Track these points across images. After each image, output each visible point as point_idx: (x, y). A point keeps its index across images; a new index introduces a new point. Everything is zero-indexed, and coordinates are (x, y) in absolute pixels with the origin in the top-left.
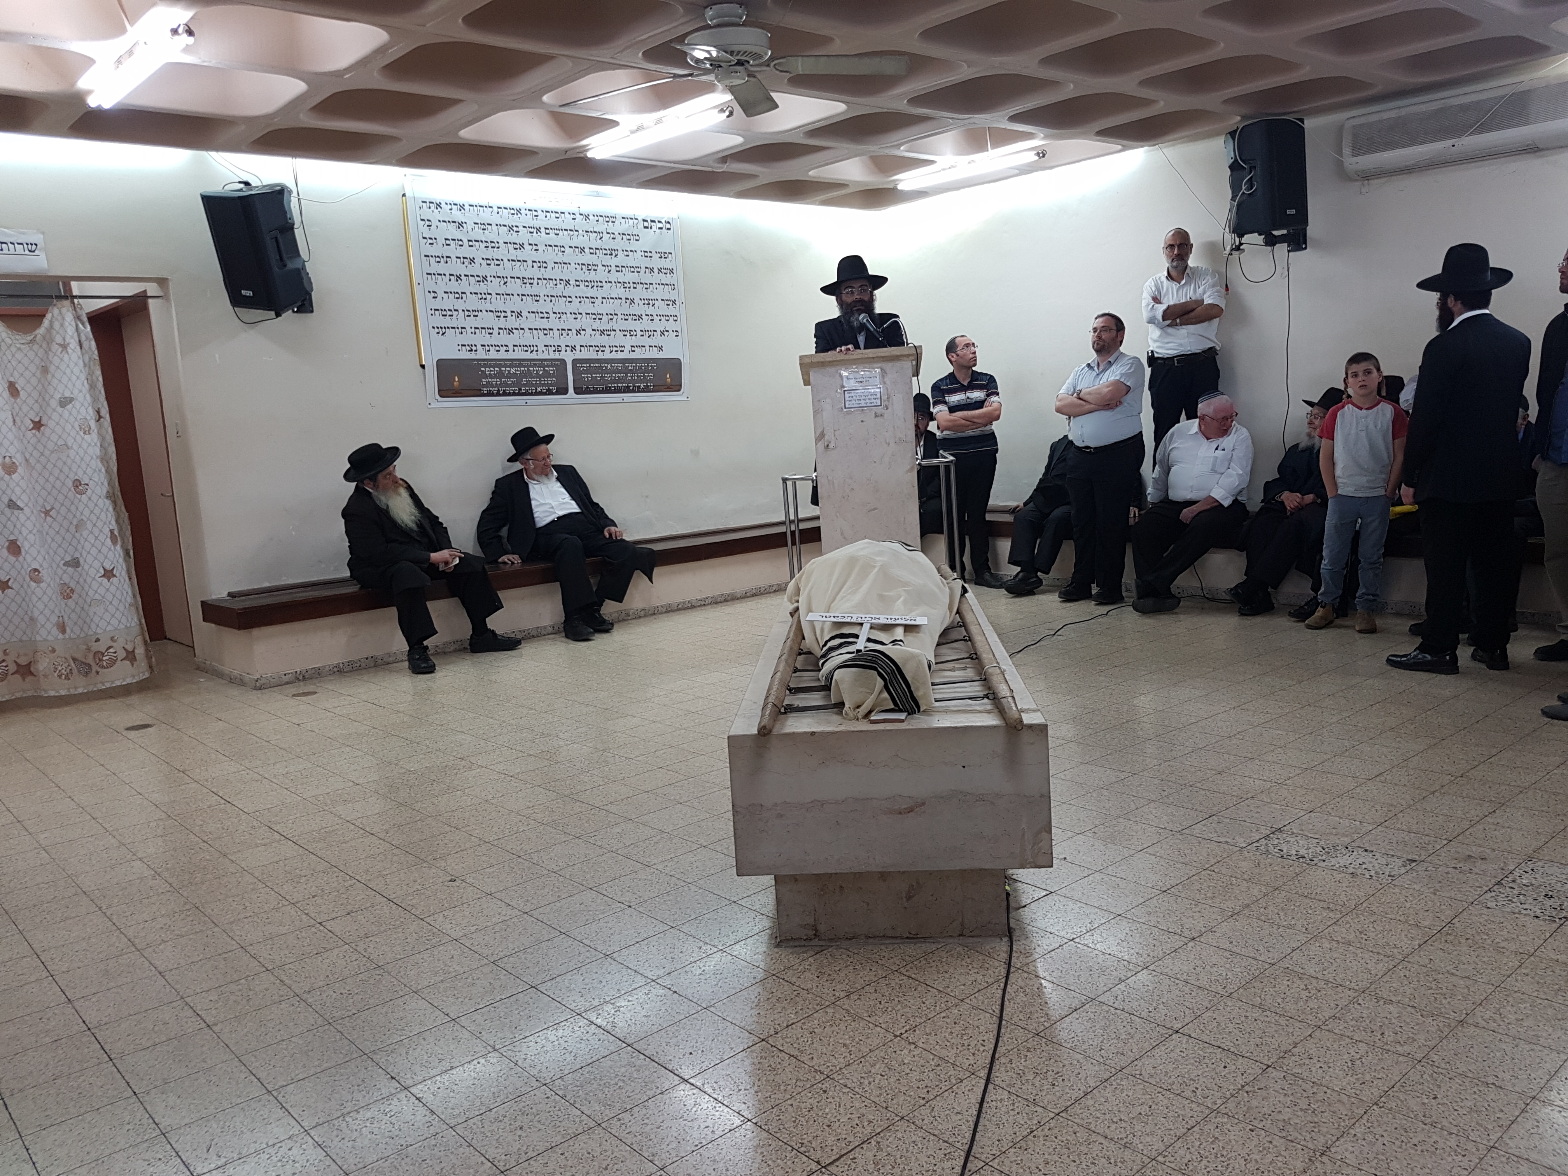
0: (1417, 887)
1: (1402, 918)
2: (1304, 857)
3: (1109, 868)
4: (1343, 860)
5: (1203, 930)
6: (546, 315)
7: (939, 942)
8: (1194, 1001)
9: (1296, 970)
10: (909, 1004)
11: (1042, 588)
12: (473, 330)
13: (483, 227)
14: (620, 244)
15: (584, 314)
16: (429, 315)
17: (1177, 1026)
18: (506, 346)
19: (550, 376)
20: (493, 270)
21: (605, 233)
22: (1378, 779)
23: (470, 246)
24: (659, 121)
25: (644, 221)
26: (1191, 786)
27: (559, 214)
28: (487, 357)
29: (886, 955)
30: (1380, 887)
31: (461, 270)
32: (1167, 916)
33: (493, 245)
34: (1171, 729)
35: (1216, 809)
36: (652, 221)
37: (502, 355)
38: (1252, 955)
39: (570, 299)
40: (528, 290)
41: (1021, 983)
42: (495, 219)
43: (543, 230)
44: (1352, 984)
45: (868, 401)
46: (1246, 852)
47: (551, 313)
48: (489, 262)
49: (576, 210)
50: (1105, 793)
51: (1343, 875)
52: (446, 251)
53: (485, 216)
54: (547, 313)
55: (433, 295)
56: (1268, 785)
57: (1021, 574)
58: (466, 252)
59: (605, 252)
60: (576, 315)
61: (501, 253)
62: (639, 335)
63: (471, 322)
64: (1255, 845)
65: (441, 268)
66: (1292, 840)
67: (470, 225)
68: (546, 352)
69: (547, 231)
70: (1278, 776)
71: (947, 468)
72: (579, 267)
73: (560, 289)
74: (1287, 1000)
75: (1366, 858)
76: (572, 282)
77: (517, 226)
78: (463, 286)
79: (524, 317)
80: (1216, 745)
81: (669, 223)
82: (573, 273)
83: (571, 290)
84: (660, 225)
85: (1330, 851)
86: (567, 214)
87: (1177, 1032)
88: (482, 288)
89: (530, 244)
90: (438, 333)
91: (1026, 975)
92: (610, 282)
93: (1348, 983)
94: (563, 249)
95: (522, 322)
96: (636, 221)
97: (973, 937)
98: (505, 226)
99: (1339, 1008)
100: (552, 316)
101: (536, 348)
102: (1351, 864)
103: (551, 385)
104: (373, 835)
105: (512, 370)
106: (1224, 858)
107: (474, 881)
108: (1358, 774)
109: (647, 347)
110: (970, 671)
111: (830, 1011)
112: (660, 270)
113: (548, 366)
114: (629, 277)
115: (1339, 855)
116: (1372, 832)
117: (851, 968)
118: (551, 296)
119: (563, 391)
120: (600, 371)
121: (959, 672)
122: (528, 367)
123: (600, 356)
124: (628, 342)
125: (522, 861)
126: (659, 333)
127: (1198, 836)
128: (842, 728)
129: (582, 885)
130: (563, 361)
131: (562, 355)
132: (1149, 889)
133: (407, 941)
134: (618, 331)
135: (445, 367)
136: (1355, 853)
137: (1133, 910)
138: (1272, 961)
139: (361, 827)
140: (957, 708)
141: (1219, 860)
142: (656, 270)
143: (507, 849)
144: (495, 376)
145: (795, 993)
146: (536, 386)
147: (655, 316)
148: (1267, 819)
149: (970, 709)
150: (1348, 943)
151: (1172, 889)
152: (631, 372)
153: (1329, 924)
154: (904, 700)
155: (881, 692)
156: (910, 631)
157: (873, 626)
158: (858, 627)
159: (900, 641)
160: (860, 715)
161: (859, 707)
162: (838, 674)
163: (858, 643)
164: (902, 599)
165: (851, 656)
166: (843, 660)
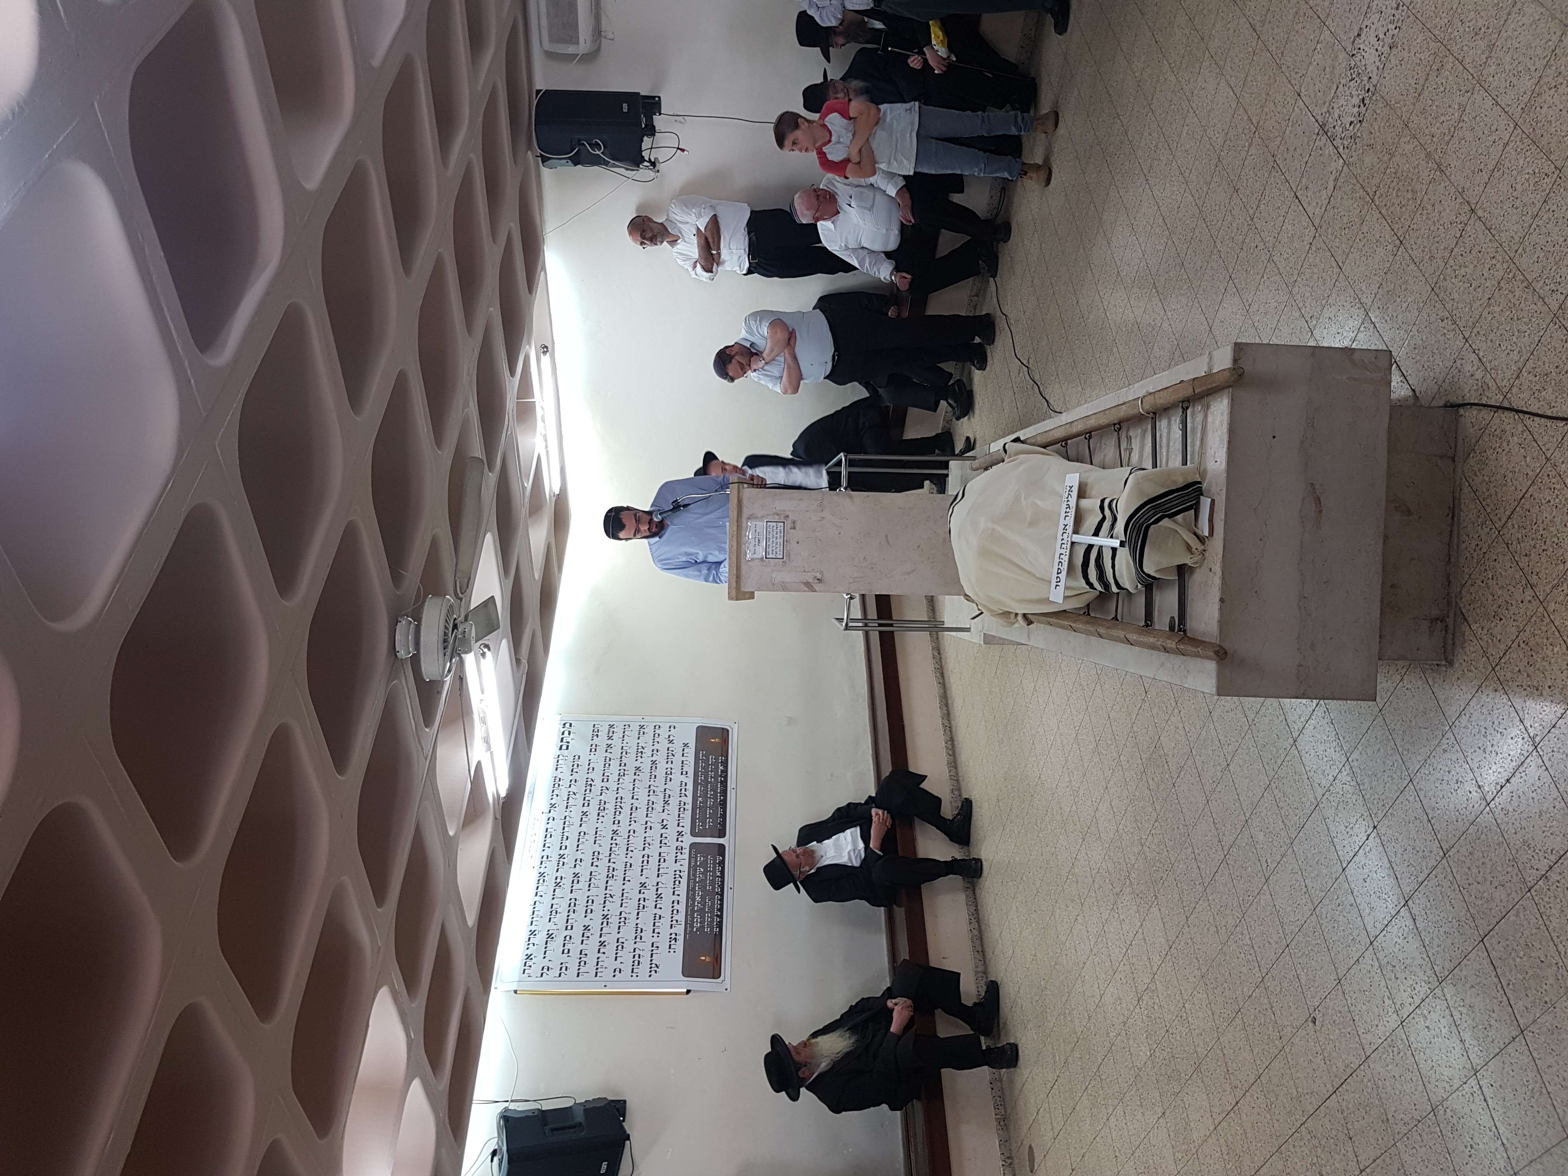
2: (1363, 99)
3: (1364, 300)
4: (1370, 58)
5: (1459, 200)
6: (646, 858)
7: (1460, 485)
9: (1526, 100)
10: (1550, 518)
11: (964, 379)
12: (655, 935)
13: (554, 913)
14: (581, 776)
15: (648, 819)
16: (637, 979)
18: (673, 902)
19: (706, 861)
20: (597, 907)
21: (569, 789)
22: (1258, 29)
23: (572, 929)
24: (483, 720)
25: (561, 748)
26: (1252, 219)
27: (548, 834)
28: (683, 923)
29: (1474, 543)
30: (1412, 17)
31: (594, 941)
32: (1436, 240)
33: (572, 905)
34: (1170, 242)
35: (1287, 193)
36: (562, 741)
37: (682, 907)
38: (1501, 148)
39: (632, 831)
40: (620, 874)
41: (1526, 395)
42: (547, 900)
43: (562, 852)
44: (1553, 38)
45: (778, 535)
46: (1351, 160)
47: (644, 853)
48: (589, 911)
49: (545, 817)
50: (1255, 307)
51: (1392, 58)
52: (574, 953)
53: (543, 909)
54: (643, 857)
55: (617, 973)
56: (1257, 140)
57: (950, 401)
58: (577, 933)
59: (588, 791)
60: (647, 827)
61: (581, 896)
62: (671, 766)
63: (647, 935)
64: (1341, 150)
65: (591, 960)
66: (1337, 112)
67: (550, 926)
68: (682, 862)
69: (563, 848)
70: (1246, 131)
72: (601, 819)
73: (621, 841)
75: (1369, 34)
76: (615, 827)
77: (556, 878)
78: (611, 940)
79: (646, 880)
80: (1196, 196)
81: (564, 724)
82: (606, 826)
83: (623, 830)
84: (566, 733)
85: (1355, 73)
86: (549, 826)
88: (614, 920)
89: (575, 867)
90: (656, 972)
91: (1515, 390)
92: (618, 789)
93: (1550, 43)
94: (582, 834)
95: (651, 884)
96: (561, 757)
97: (1456, 447)
98: (554, 891)
100: (646, 852)
101: (678, 872)
102: (1377, 50)
103: (715, 860)
104: (1237, 1103)
105: (698, 898)
106: (1358, 181)
107: (1317, 998)
108: (1250, 49)
109: (684, 758)
110: (1135, 433)
111: (1552, 607)
112: (610, 738)
113: (696, 861)
114: (614, 769)
115: (1363, 63)
116: (1333, 31)
117: (1490, 582)
118: (627, 850)
119: (721, 849)
120: (703, 809)
121: (1136, 445)
122: (695, 882)
123: (689, 807)
124: (677, 777)
125: (1293, 943)
126: (670, 745)
127: (1323, 209)
128: (1217, 568)
129: (1336, 880)
130: (693, 846)
131: (686, 846)
132: (1397, 258)
133: (1397, 1077)
134: (666, 787)
135: (690, 969)
136: (1362, 47)
137: (1426, 275)
138: (1512, 126)
139: (1224, 1115)
140: (1198, 443)
141: (1360, 186)
142: (610, 742)
143: (1274, 960)
144: (703, 917)
145: (1522, 645)
146: (714, 876)
147: (654, 748)
148: (1306, 139)
149: (1200, 427)
150: (1491, 47)
151: (1399, 235)
152: (706, 778)
153: (1461, 68)
154: (1186, 498)
155: (1175, 522)
156: (1085, 492)
157: (1076, 531)
158: (1076, 547)
159: (1103, 501)
160: (1201, 547)
161: (1189, 548)
162: (1149, 568)
163: (1101, 547)
164: (1039, 502)
165: (1124, 555)
166: (1128, 563)
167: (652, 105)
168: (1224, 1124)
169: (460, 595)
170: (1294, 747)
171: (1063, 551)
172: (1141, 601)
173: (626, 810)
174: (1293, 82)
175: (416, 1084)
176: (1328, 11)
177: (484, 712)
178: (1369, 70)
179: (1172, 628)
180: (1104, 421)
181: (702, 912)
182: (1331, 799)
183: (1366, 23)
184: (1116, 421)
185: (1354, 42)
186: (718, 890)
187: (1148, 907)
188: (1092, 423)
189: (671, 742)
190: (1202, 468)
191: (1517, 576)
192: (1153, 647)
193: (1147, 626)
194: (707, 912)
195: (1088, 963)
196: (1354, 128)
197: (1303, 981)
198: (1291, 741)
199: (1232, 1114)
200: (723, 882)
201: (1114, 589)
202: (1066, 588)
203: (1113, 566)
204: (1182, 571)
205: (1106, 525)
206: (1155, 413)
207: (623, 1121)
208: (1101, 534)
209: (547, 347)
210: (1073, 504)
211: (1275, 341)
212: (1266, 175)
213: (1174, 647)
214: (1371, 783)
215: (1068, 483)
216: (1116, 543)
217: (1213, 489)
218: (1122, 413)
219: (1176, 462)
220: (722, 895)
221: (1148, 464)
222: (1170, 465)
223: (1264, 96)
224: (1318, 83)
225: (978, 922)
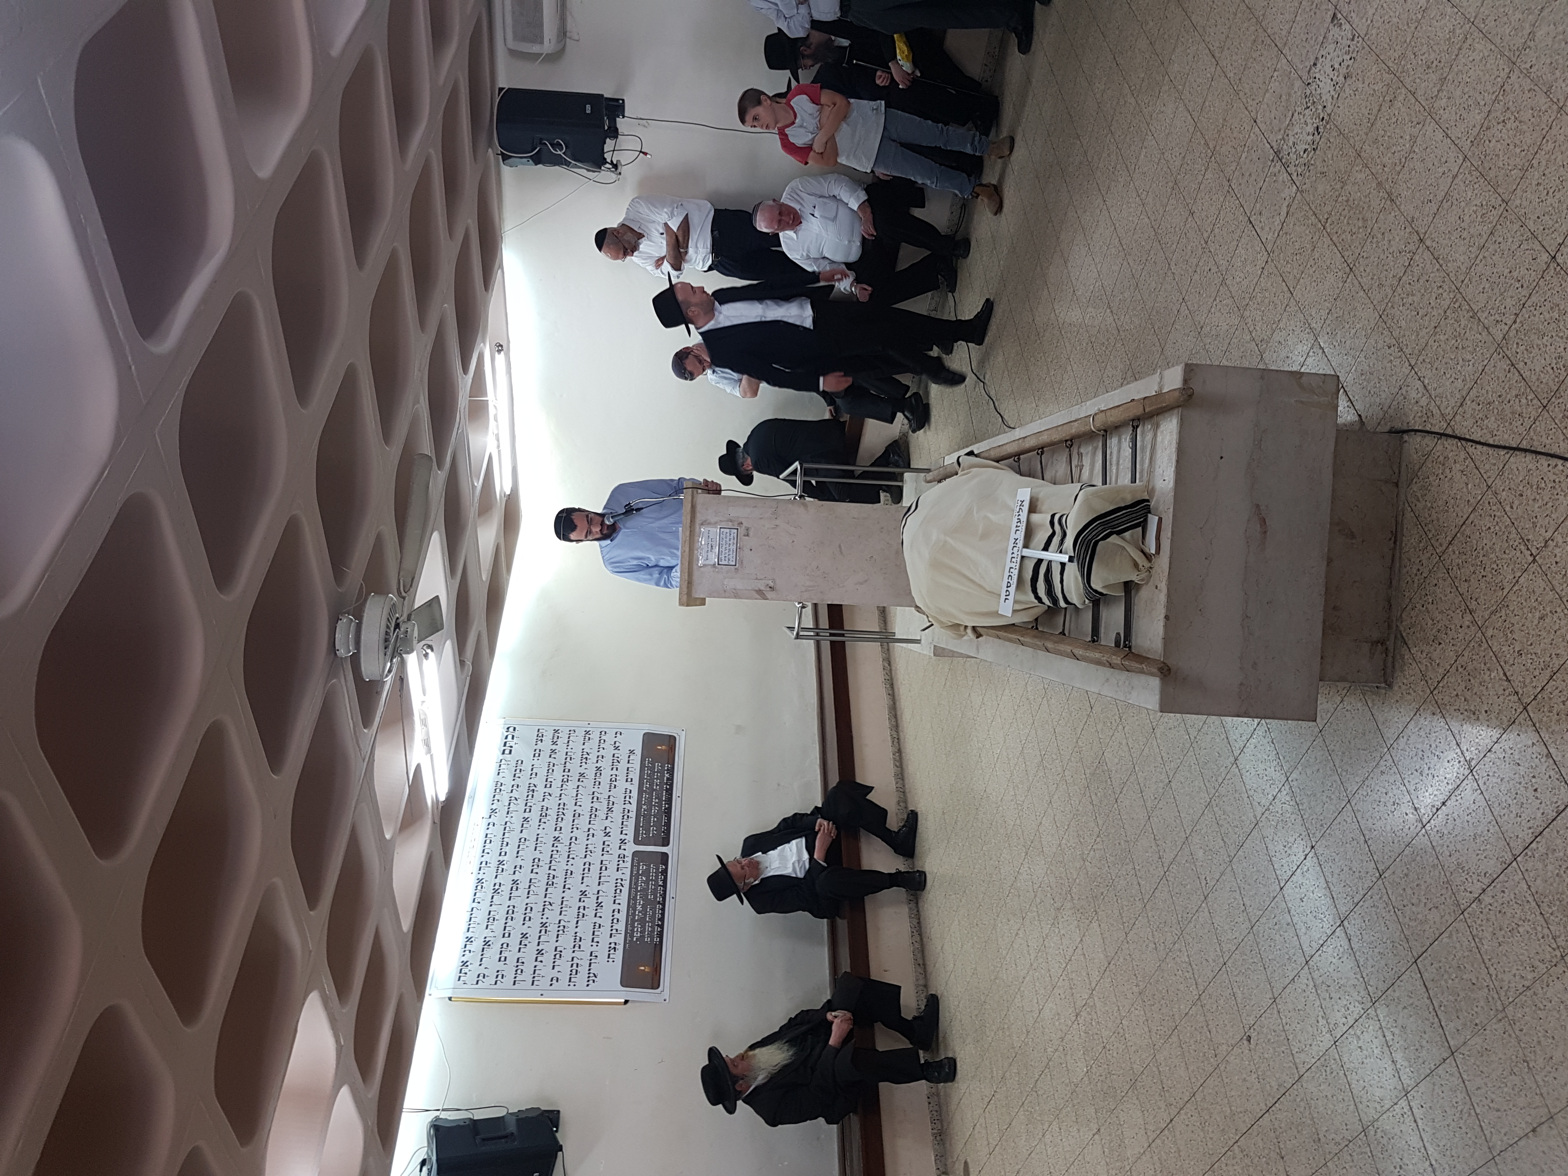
0: (1371, 12)
1: (1413, 26)
2: (1318, 128)
3: (1313, 325)
4: (1325, 88)
5: (1409, 230)
6: (587, 866)
7: (1403, 510)
8: (1510, 240)
9: (1475, 134)
10: (1489, 544)
11: (921, 392)
12: (595, 944)
13: (491, 920)
14: (524, 781)
15: (590, 826)
16: (575, 988)
17: (1545, 257)
18: (614, 911)
19: (648, 870)
20: (536, 915)
21: (511, 795)
22: (1217, 55)
23: (509, 936)
24: (424, 723)
25: (503, 753)
26: (1206, 243)
27: (487, 840)
28: (623, 932)
29: (1415, 568)
30: (1367, 48)
31: (532, 949)
32: (1386, 267)
33: (510, 912)
34: (1125, 263)
35: (1241, 218)
36: (505, 745)
37: (622, 917)
38: (1450, 179)
39: (574, 839)
40: (559, 881)
41: (1469, 423)
42: (485, 907)
43: (501, 858)
44: (1502, 75)
45: (731, 542)
46: (1304, 187)
47: (585, 860)
48: (527, 919)
49: (485, 822)
51: (1346, 88)
52: (512, 961)
53: (481, 916)
54: (585, 864)
55: (554, 981)
56: (1213, 165)
57: (906, 413)
58: (514, 941)
59: (530, 797)
60: (589, 834)
61: (520, 904)
62: (616, 773)
63: (586, 944)
64: (1294, 177)
65: (528, 968)
66: (1292, 139)
67: (488, 933)
68: (624, 871)
69: (503, 854)
70: (1203, 155)
71: (806, 472)
72: (543, 825)
73: (563, 848)
74: (1518, 143)
75: (1324, 66)
76: (557, 834)
77: (495, 885)
78: (549, 949)
79: (587, 888)
80: (1152, 218)
81: (508, 728)
82: (548, 833)
83: (565, 837)
84: (510, 737)
85: (1310, 101)
86: (488, 832)
87: (1554, 257)
88: (553, 928)
89: (514, 873)
90: (594, 981)
91: (1458, 417)
92: (561, 795)
93: (1499, 79)
94: (523, 840)
95: (591, 892)
96: (503, 761)
97: (1399, 473)
98: (492, 897)
99: (1536, 88)
100: (588, 859)
101: (619, 881)
102: (1332, 80)
103: (657, 869)
104: (1171, 1121)
105: (639, 908)
106: (1310, 208)
107: (1253, 1017)
108: (1209, 75)
109: (629, 765)
110: (1087, 450)
111: (1490, 633)
112: (554, 743)
113: (638, 870)
114: (557, 775)
115: (1318, 92)
116: (1290, 59)
117: (1430, 607)
118: (568, 857)
119: (665, 857)
120: (647, 817)
121: (1086, 461)
122: (637, 891)
123: (633, 815)
124: (622, 784)
125: (1231, 961)
126: (616, 751)
127: (1276, 235)
128: (1163, 586)
129: (1274, 898)
130: (635, 854)
131: (629, 854)
132: (1346, 285)
133: (1329, 1096)
134: (610, 794)
135: (629, 979)
136: (1317, 76)
137: (1375, 302)
138: (1461, 158)
139: (1158, 1132)
140: (1147, 461)
141: (1312, 213)
142: (554, 747)
143: (1211, 977)
144: (643, 927)
145: (1460, 670)
146: (657, 885)
147: (598, 754)
148: (1261, 166)
149: (1149, 446)
150: (1443, 80)
151: (1349, 262)
152: (651, 785)
153: (1413, 100)
154: (1134, 515)
155: (1123, 539)
156: (1036, 506)
157: (1026, 546)
158: (1026, 561)
159: (1053, 516)
160: (1147, 565)
161: (1136, 565)
162: (1097, 585)
163: (1050, 562)
164: (990, 516)
165: (1072, 570)
166: (1076, 578)
167: (616, 107)
168: (1158, 1141)
169: (404, 594)
170: (1235, 766)
171: (1013, 565)
172: (1088, 616)
173: (569, 817)
174: (1249, 108)
175: (345, 1091)
176: (1285, 39)
177: (425, 715)
178: (1324, 98)
179: (1117, 644)
180: (1056, 437)
181: (642, 921)
182: (1271, 818)
183: (1322, 52)
184: (1067, 438)
185: (1309, 71)
186: (660, 899)
187: (1088, 922)
188: (1045, 438)
189: (617, 748)
190: (1150, 487)
191: (1457, 601)
192: (1098, 663)
193: (1094, 641)
194: (648, 922)
195: (1027, 979)
196: (1308, 156)
197: (1239, 1001)
198: (1232, 759)
199: (1166, 1131)
200: (665, 891)
201: (1062, 604)
202: (1015, 602)
203: (1062, 581)
204: (1129, 587)
205: (1056, 540)
206: (1106, 431)
207: (557, 1131)
208: (1050, 549)
209: (502, 346)
210: (1024, 518)
211: (1226, 363)
212: (1221, 199)
213: (1119, 662)
214: (1309, 803)
215: (1020, 497)
216: (1065, 558)
217: (1161, 508)
218: (1074, 430)
219: (1125, 479)
220: (664, 905)
221: (1098, 481)
222: (1120, 483)
223: (1221, 121)
224: (1274, 111)
225: (920, 935)
